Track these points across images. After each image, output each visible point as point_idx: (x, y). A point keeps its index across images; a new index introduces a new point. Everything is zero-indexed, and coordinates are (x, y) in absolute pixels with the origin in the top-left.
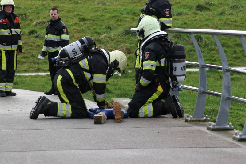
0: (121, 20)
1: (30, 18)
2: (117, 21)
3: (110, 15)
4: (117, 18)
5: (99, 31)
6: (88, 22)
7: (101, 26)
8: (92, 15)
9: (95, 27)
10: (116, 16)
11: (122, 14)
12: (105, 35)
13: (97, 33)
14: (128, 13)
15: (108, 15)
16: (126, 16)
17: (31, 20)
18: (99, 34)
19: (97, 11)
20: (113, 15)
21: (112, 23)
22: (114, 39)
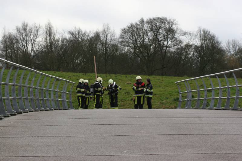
0: (172, 95)
1: (131, 94)
2: (171, 95)
3: (168, 93)
4: (170, 94)
5: (162, 99)
6: (157, 96)
7: (163, 97)
8: (159, 93)
9: (160, 98)
10: (170, 93)
11: (173, 93)
12: (165, 101)
13: (161, 100)
14: (175, 92)
15: (166, 93)
16: (175, 93)
17: (131, 95)
18: (162, 100)
19: (161, 91)
20: (169, 93)
21: (168, 96)
22: (169, 103)
